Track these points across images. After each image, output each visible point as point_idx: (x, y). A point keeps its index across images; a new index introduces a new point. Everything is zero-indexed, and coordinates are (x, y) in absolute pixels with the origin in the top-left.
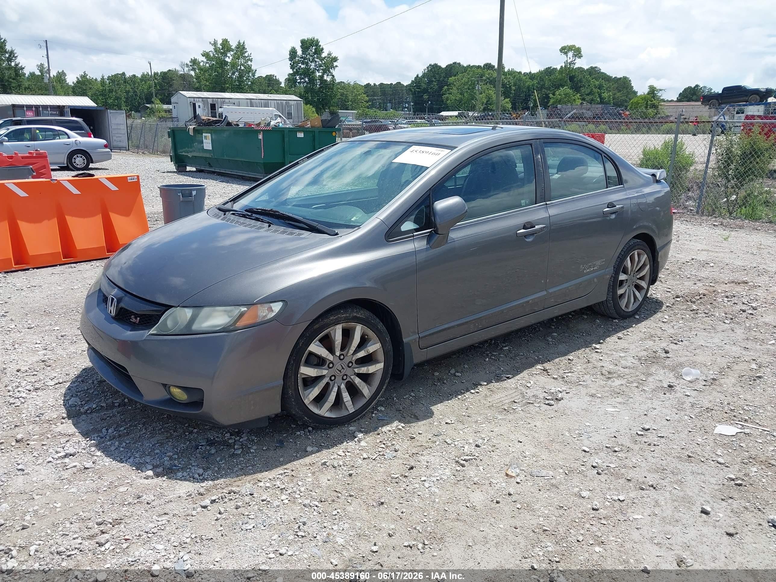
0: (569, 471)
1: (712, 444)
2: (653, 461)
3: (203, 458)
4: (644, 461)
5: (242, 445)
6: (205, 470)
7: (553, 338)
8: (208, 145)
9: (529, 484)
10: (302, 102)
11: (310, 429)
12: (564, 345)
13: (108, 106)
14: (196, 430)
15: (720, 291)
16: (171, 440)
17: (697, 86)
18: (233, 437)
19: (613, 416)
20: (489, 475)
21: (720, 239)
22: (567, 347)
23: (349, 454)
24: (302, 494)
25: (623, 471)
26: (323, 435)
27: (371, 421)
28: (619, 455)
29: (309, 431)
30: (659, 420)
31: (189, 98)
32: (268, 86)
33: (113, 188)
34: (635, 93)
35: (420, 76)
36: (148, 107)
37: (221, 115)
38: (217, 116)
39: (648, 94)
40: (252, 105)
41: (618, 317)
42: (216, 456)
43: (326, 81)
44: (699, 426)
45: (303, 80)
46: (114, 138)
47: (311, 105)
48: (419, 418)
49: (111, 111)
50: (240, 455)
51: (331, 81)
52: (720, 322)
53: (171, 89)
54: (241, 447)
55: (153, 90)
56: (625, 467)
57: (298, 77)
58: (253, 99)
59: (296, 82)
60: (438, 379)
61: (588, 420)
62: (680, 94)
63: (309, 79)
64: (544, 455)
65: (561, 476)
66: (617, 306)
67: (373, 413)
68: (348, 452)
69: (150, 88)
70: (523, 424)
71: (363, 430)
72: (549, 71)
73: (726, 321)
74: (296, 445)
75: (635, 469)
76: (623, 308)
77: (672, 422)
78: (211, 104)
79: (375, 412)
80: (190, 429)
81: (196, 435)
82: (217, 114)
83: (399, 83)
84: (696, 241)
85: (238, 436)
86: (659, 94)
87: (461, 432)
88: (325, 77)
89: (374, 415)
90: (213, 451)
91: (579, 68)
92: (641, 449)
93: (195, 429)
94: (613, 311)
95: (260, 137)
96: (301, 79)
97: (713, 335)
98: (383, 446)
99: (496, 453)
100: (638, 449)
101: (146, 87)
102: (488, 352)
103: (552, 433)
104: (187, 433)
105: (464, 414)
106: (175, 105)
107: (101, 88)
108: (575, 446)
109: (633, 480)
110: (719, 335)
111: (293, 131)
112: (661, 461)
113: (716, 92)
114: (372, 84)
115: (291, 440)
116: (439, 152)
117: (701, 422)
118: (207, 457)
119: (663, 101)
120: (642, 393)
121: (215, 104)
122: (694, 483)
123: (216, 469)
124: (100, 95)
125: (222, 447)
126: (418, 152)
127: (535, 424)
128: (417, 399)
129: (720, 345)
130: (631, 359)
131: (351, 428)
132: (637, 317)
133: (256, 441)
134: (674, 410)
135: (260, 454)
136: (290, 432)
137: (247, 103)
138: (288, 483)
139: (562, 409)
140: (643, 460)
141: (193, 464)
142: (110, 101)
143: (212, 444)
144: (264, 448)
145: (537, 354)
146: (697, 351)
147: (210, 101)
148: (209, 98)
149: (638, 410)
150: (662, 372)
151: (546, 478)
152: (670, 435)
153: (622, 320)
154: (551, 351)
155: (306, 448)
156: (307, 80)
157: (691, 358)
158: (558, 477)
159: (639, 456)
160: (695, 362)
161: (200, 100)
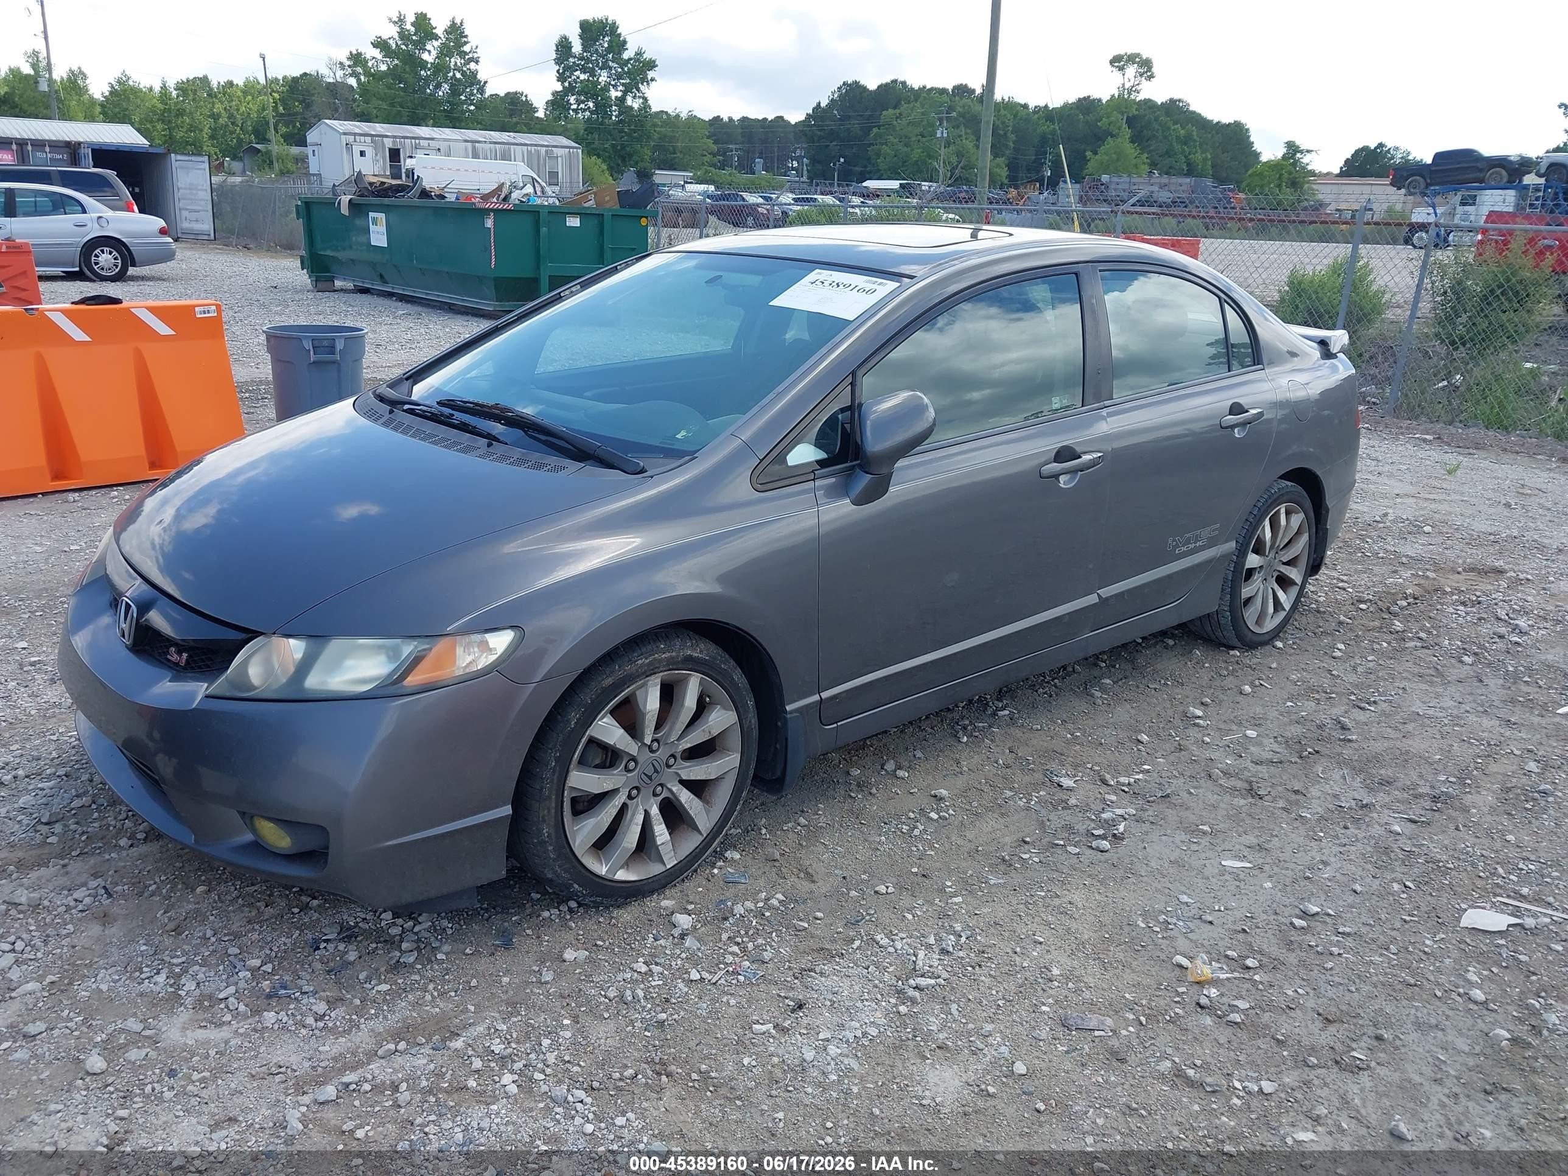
0: (1148, 1017)
1: (1455, 954)
2: (1330, 994)
3: (329, 972)
4: (1312, 993)
5: (419, 940)
6: (332, 1004)
7: (1104, 690)
8: (378, 236)
9: (1061, 1048)
10: (580, 151)
11: (573, 904)
12: (1128, 706)
13: (174, 145)
14: (315, 903)
15: (1448, 589)
16: (257, 927)
17: (1381, 145)
18: (400, 921)
19: (1237, 878)
20: (971, 1026)
21: (1440, 471)
22: (1133, 712)
23: (659, 969)
24: (548, 1071)
25: (1266, 1017)
26: (601, 920)
27: (710, 885)
28: (1257, 977)
29: (571, 910)
30: (1338, 891)
31: (345, 134)
32: (511, 116)
33: (163, 329)
34: (1257, 155)
35: (823, 105)
36: (259, 151)
37: (410, 173)
38: (404, 176)
39: (1284, 157)
40: (476, 156)
41: (1239, 644)
42: (358, 968)
43: (631, 108)
44: (1424, 908)
45: (582, 106)
46: (185, 213)
47: (599, 156)
48: (815, 878)
49: (179, 157)
50: (412, 966)
51: (640, 110)
52: (1453, 661)
53: (308, 114)
54: (415, 945)
55: (269, 113)
56: (1271, 1007)
57: (572, 99)
58: (479, 142)
59: (569, 108)
60: (859, 785)
61: (1183, 889)
62: (1347, 161)
63: (596, 105)
64: (1092, 975)
65: (1131, 1029)
66: (1237, 621)
67: (713, 866)
68: (657, 964)
69: (264, 109)
70: (1043, 898)
71: (691, 907)
72: (1086, 105)
73: (1466, 659)
74: (541, 944)
75: (1292, 1014)
76: (1251, 624)
77: (1366, 897)
78: (390, 150)
79: (720, 863)
80: (304, 898)
81: (316, 915)
82: (403, 171)
83: (780, 118)
84: (1391, 475)
85: (410, 918)
86: (1305, 160)
87: (910, 917)
88: (629, 101)
89: (716, 871)
90: (352, 956)
91: (1148, 102)
92: (1302, 963)
93: (314, 898)
94: (1230, 635)
95: (489, 223)
96: (578, 102)
97: (1440, 690)
98: (736, 949)
99: (985, 970)
100: (1295, 962)
101: (255, 108)
102: (967, 722)
103: (1106, 919)
104: (296, 910)
105: (915, 870)
106: (315, 148)
107: (160, 106)
108: (1159, 953)
109: (1290, 1042)
110: (1452, 689)
111: (558, 213)
112: (1347, 994)
113: (1418, 158)
114: (726, 119)
115: (529, 932)
116: (875, 286)
117: (1429, 898)
118: (337, 970)
119: (1313, 173)
120: (1297, 824)
121: (398, 150)
122: (1421, 1050)
123: (357, 1002)
124: (158, 120)
125: (374, 945)
126: (827, 284)
127: (1069, 898)
128: (813, 833)
129: (1455, 712)
130: (1269, 743)
131: (665, 903)
132: (1279, 644)
133: (449, 932)
134: (1369, 866)
135: (458, 965)
136: (528, 911)
137: (466, 149)
138: (518, 1042)
139: (1127, 861)
140: (1308, 990)
141: (306, 988)
142: (179, 135)
143: (349, 937)
144: (468, 951)
145: (1070, 726)
146: (1410, 727)
147: (389, 143)
148: (387, 136)
149: (1291, 866)
150: (1337, 775)
151: (1097, 1033)
152: (1364, 930)
153: (1247, 651)
154: (1101, 722)
155: (561, 953)
156: (591, 104)
157: (1398, 744)
158: (1124, 1032)
159: (1299, 982)
160: (1407, 752)
161: (368, 139)
